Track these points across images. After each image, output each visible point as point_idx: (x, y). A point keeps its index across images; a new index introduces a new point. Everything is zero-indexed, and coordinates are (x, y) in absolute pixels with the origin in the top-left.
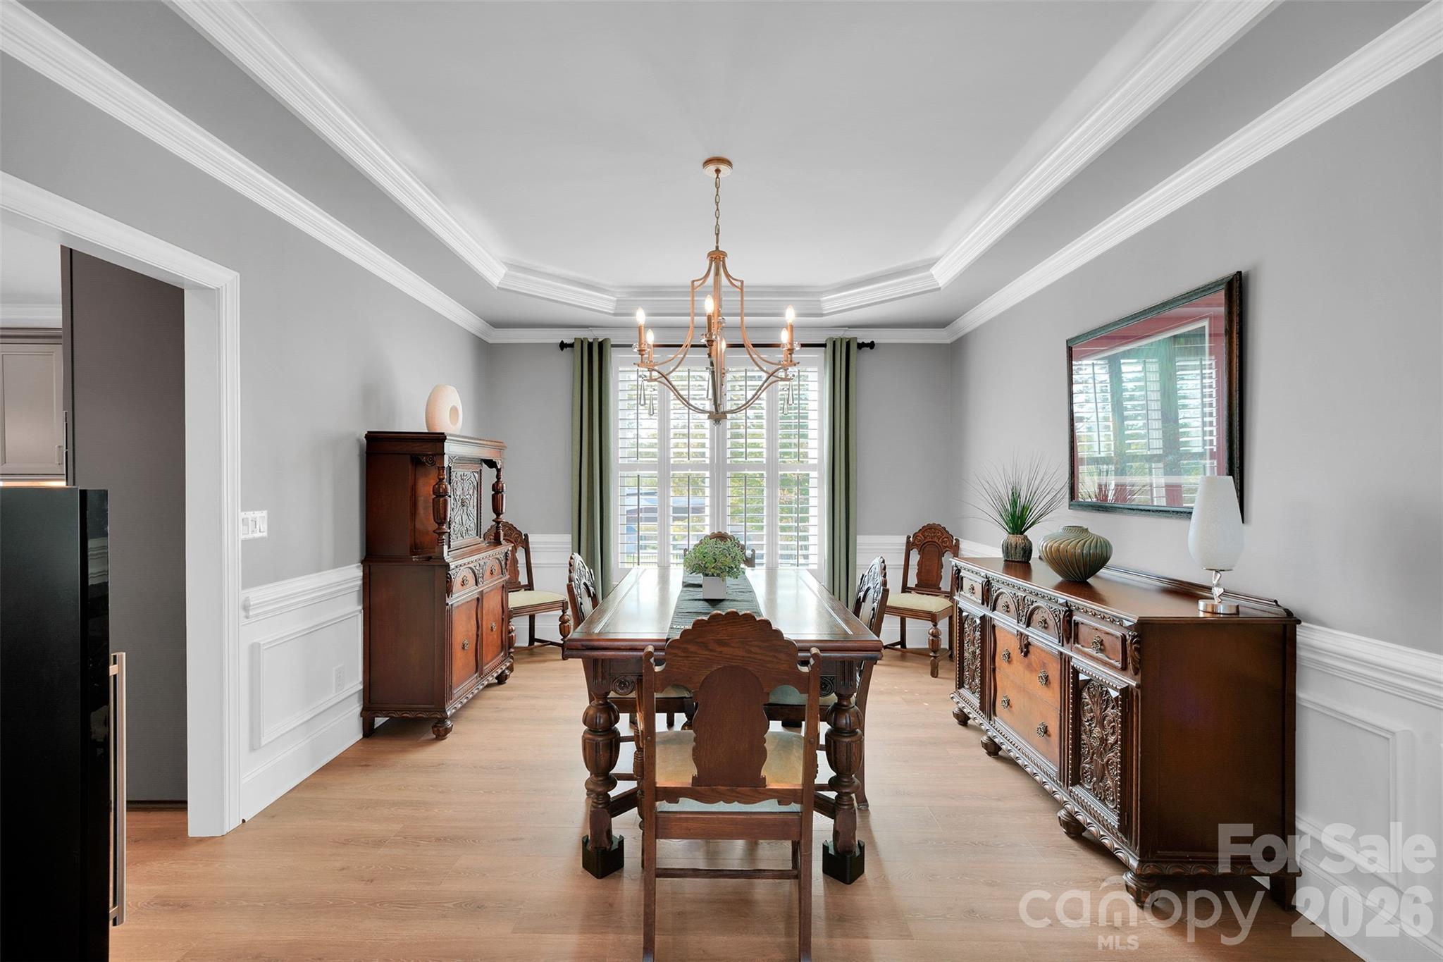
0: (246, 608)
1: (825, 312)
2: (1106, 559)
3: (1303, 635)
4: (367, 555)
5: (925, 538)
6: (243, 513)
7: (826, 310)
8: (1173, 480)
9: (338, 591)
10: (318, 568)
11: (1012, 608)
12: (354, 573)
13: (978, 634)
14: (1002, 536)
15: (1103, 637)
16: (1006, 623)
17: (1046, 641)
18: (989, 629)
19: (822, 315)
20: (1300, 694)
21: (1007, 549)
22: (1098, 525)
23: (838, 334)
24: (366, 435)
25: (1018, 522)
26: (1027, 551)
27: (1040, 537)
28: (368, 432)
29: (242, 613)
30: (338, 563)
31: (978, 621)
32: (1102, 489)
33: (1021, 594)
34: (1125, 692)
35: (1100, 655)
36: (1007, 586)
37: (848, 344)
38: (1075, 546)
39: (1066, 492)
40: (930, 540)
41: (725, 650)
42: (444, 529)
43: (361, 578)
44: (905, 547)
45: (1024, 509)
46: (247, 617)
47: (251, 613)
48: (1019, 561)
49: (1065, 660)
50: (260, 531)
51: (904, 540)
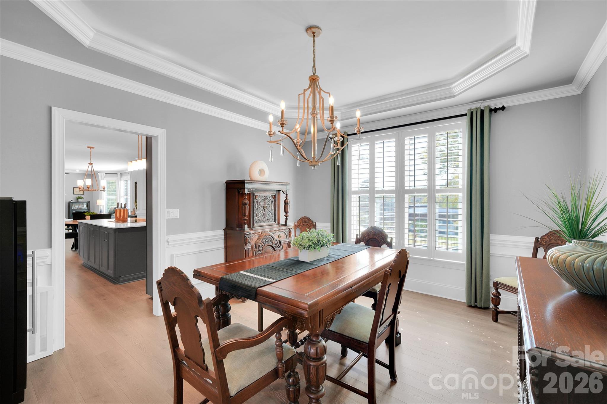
0: (168, 242)
1: (455, 94)
4: (226, 226)
5: (550, 240)
6: (167, 210)
7: (456, 92)
9: (213, 239)
10: (203, 230)
12: (222, 233)
19: (454, 96)
23: (473, 106)
24: (226, 182)
28: (227, 181)
29: (166, 243)
30: (213, 229)
37: (482, 112)
40: (554, 242)
42: (246, 218)
43: (224, 235)
44: (533, 245)
46: (168, 245)
47: (169, 244)
50: (175, 216)
51: (533, 240)
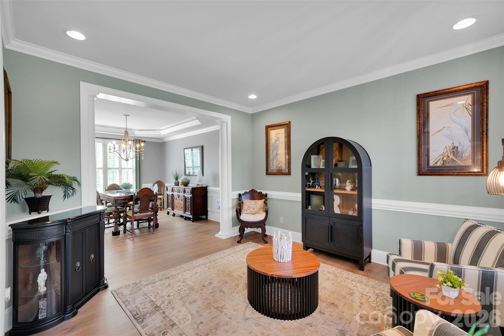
2: (189, 183)
3: (208, 188)
8: (193, 171)
11: (177, 191)
13: (171, 197)
14: (174, 181)
15: (188, 191)
16: (176, 194)
17: (181, 194)
18: (173, 196)
20: (208, 195)
21: (175, 183)
22: (188, 178)
23: (137, 138)
25: (177, 179)
26: (178, 183)
27: (180, 180)
31: (171, 195)
32: (189, 173)
33: (178, 188)
34: (191, 197)
35: (188, 194)
36: (176, 188)
37: (139, 141)
38: (185, 181)
39: (184, 173)
40: (158, 184)
41: (145, 192)
45: (178, 176)
48: (177, 184)
49: (184, 196)
